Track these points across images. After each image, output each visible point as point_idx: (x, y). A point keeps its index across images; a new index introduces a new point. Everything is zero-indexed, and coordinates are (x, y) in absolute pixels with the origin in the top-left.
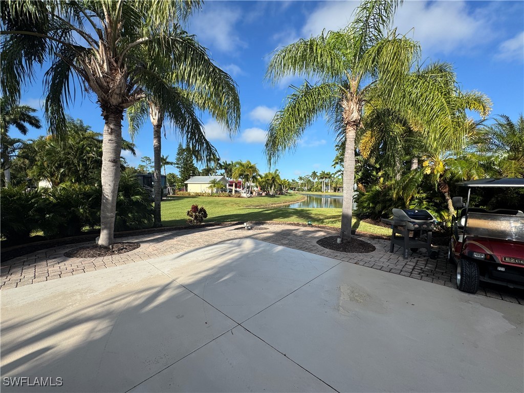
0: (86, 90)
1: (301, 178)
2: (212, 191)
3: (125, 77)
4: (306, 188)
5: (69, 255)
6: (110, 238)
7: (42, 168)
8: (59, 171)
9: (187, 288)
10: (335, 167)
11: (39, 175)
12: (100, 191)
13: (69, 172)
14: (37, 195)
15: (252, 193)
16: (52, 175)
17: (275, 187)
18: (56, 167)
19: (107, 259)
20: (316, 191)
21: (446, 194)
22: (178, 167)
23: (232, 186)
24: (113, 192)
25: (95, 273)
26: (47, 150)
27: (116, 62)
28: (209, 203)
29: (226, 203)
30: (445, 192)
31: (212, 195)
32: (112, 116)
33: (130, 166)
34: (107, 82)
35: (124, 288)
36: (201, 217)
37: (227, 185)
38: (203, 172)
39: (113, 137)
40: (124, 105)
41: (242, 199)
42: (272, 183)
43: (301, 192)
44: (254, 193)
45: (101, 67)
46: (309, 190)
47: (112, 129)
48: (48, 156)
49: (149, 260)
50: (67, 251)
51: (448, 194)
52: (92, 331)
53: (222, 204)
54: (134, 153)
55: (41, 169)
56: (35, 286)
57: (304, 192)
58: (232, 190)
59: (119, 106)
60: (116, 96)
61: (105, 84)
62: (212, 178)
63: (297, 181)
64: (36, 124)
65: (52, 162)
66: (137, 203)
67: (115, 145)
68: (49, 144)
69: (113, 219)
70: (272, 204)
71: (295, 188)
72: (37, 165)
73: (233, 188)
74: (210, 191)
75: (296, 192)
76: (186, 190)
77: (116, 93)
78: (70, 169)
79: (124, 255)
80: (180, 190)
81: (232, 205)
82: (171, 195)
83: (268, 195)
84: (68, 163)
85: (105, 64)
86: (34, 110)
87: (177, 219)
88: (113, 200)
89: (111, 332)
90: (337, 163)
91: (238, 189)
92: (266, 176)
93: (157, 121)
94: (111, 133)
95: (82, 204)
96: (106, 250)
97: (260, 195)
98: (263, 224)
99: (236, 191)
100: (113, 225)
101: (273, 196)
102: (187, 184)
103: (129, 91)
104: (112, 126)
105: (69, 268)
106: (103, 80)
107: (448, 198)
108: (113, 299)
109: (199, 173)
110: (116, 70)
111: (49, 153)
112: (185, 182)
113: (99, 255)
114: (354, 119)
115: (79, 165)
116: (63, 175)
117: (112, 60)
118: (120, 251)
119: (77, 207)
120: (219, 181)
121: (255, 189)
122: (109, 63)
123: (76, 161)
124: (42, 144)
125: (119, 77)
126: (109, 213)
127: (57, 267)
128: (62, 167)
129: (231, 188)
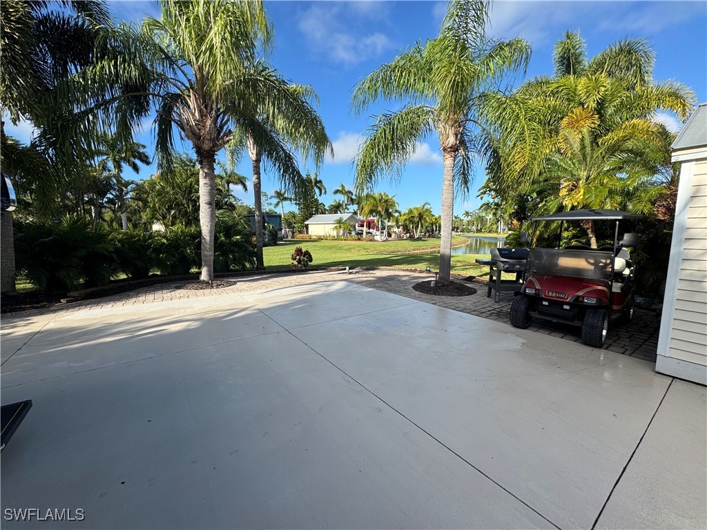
0: (182, 139)
1: (467, 214)
2: (338, 233)
3: (215, 121)
4: (474, 228)
5: (178, 288)
6: (210, 275)
7: (154, 210)
8: (170, 212)
9: (261, 311)
10: (482, 198)
11: (153, 218)
12: (200, 232)
13: (179, 214)
14: (151, 236)
15: (390, 235)
16: (164, 217)
17: (422, 226)
18: (167, 209)
19: (207, 291)
20: (490, 232)
21: (589, 231)
22: (296, 204)
23: (362, 226)
24: (210, 232)
25: (196, 299)
26: (158, 191)
27: (206, 107)
28: (330, 248)
29: (351, 248)
30: (588, 229)
31: (337, 238)
32: (205, 160)
33: (245, 204)
34: (199, 130)
35: (215, 308)
36: (306, 262)
37: (357, 225)
38: (331, 210)
39: (207, 181)
40: (215, 148)
41: (376, 243)
42: (418, 222)
43: (467, 234)
44: (393, 235)
45: (193, 115)
46: (479, 231)
47: (206, 173)
48: (159, 197)
49: (240, 293)
50: (177, 285)
51: (592, 231)
52: (189, 325)
53: (346, 250)
54: (246, 189)
55: (153, 212)
56: (155, 304)
57: (471, 234)
58: (363, 231)
59: (210, 150)
60: (207, 142)
61: (198, 131)
62: (338, 216)
63: (462, 218)
64: (145, 160)
65: (162, 204)
66: (236, 244)
67: (209, 188)
68: (159, 183)
69: (212, 258)
70: (414, 250)
71: (458, 228)
72: (149, 207)
73: (365, 229)
74: (334, 233)
75: (459, 233)
76: (307, 233)
77: (207, 139)
78: (180, 211)
79: (220, 290)
80: (300, 232)
81: (359, 251)
82: (289, 238)
83: (412, 238)
84: (177, 204)
85: (197, 111)
86: (144, 147)
87: (285, 264)
88: (210, 240)
89: (200, 326)
90: (485, 193)
91: (371, 230)
92: (411, 211)
93: (255, 155)
94: (205, 177)
95: (189, 245)
96: (207, 285)
97: (400, 238)
98: (374, 269)
99: (367, 233)
100: (212, 263)
101: (419, 239)
102: (308, 225)
103: (219, 134)
104: (206, 171)
105: (178, 296)
106: (195, 128)
107: (591, 235)
108: (206, 313)
109: (325, 210)
110: (206, 116)
111: (159, 194)
112: (305, 223)
113: (201, 289)
114: (450, 145)
115: (189, 207)
116: (174, 217)
117: (202, 107)
118: (218, 286)
119: (185, 248)
120: (346, 221)
121: (396, 229)
122: (200, 111)
123: (184, 202)
124: (152, 184)
125: (209, 122)
126: (208, 252)
127: (169, 294)
128: (172, 209)
129: (361, 228)
